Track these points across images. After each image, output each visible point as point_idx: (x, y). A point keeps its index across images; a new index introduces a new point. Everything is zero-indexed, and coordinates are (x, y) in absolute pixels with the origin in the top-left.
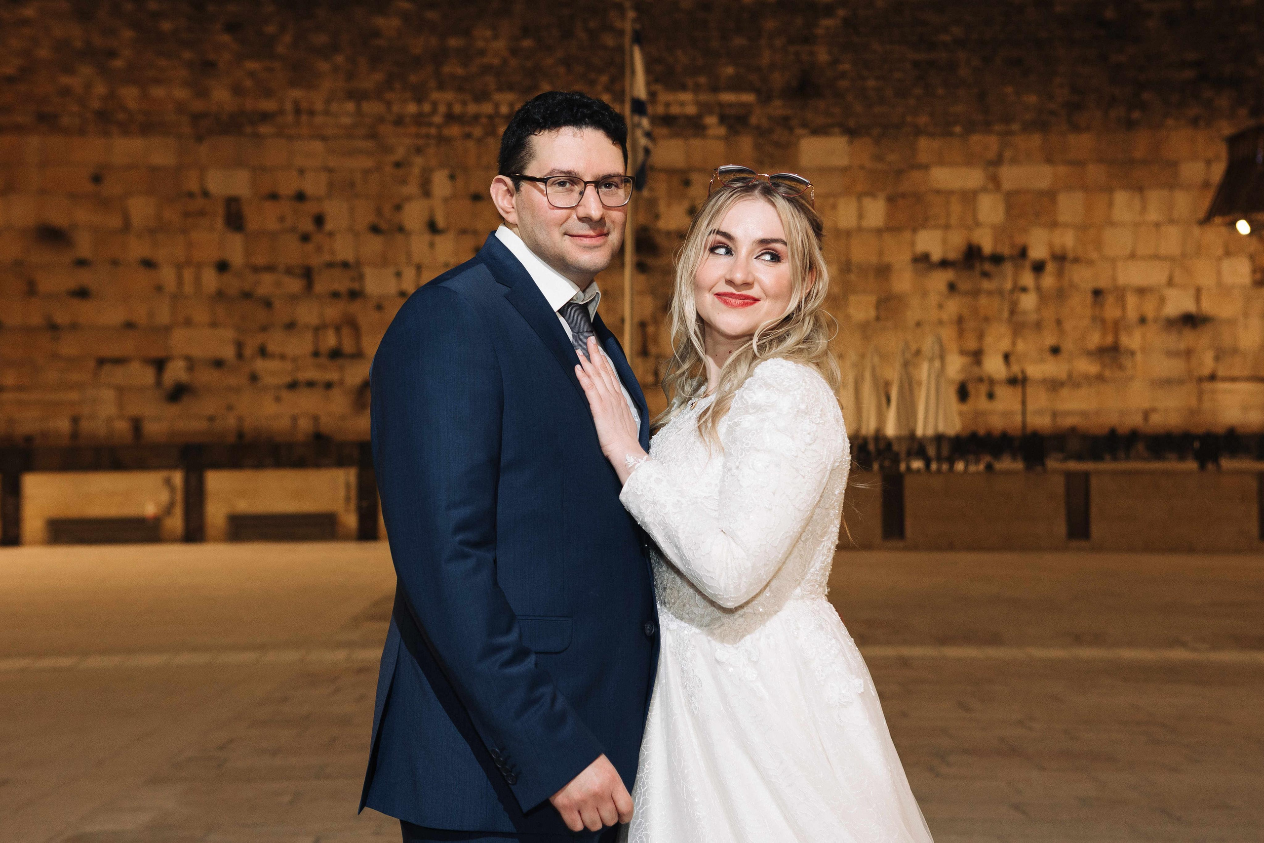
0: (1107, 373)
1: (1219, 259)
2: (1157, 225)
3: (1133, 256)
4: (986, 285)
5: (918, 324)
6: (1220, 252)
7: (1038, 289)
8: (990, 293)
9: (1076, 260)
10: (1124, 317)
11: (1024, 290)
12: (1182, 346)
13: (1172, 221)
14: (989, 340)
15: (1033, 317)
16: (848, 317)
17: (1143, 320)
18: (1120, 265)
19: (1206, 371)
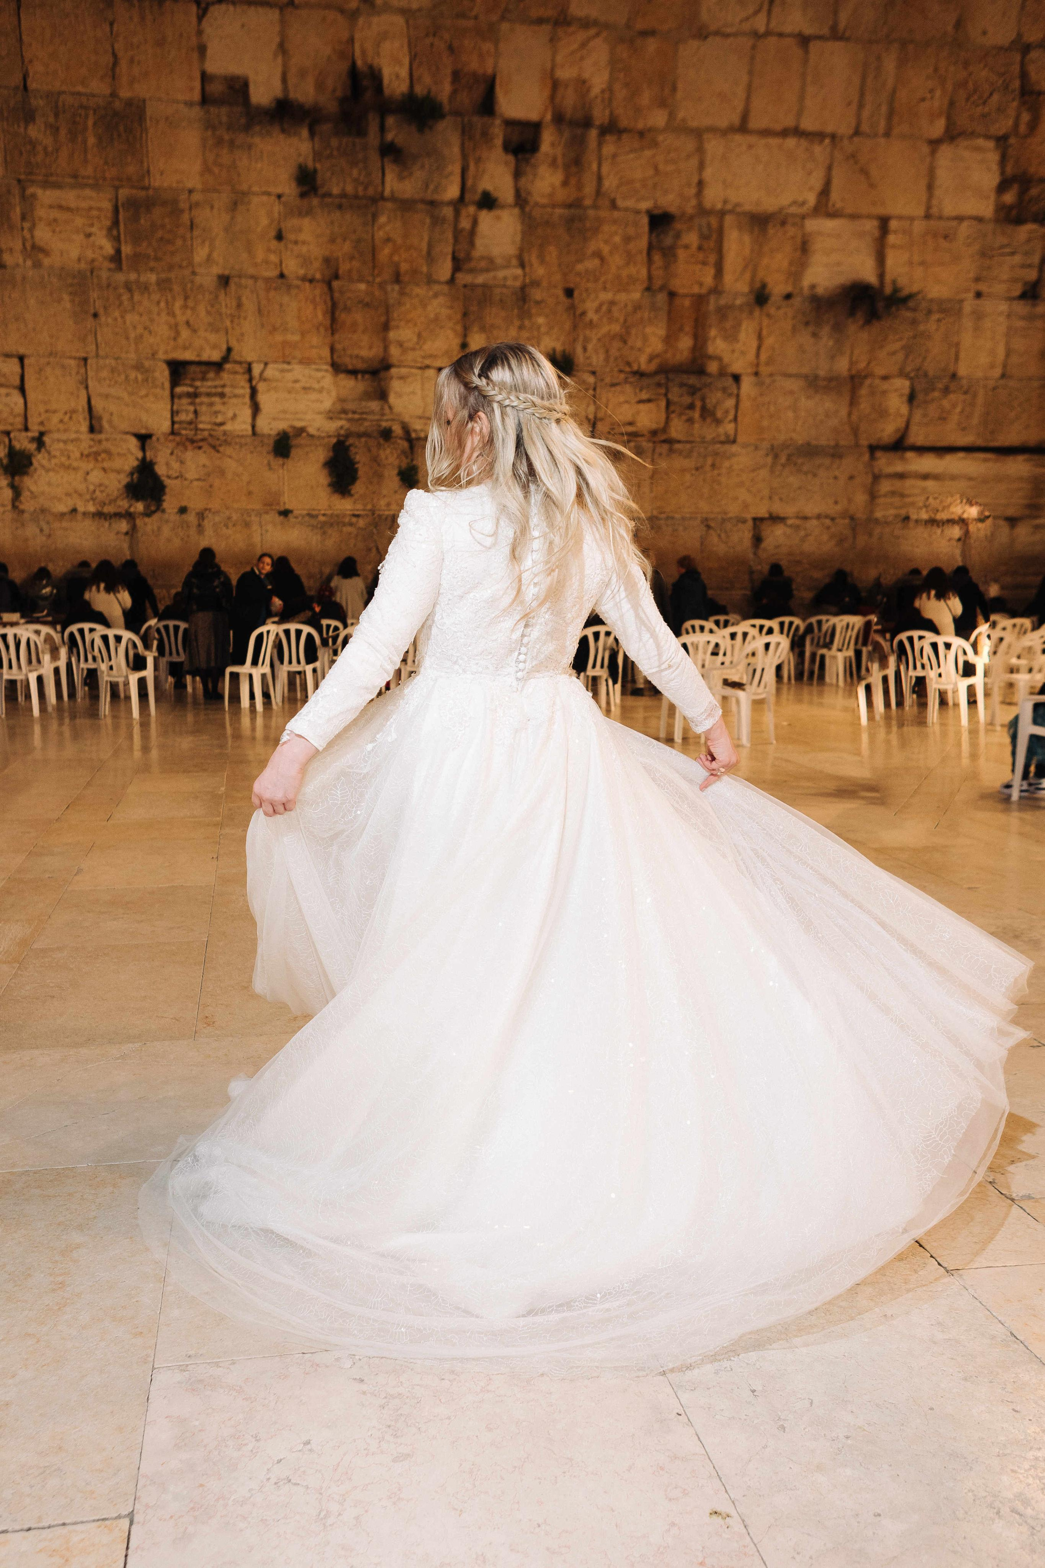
0: (677, 429)
1: (935, 144)
2: (804, 41)
3: (743, 127)
4: (393, 183)
5: (224, 281)
6: (938, 128)
7: (521, 200)
8: (406, 205)
9: (611, 129)
10: (716, 290)
11: (488, 202)
12: (842, 366)
13: (836, 35)
14: (403, 333)
15: (512, 275)
16: (35, 251)
17: (761, 297)
18: (714, 146)
19: (888, 430)
